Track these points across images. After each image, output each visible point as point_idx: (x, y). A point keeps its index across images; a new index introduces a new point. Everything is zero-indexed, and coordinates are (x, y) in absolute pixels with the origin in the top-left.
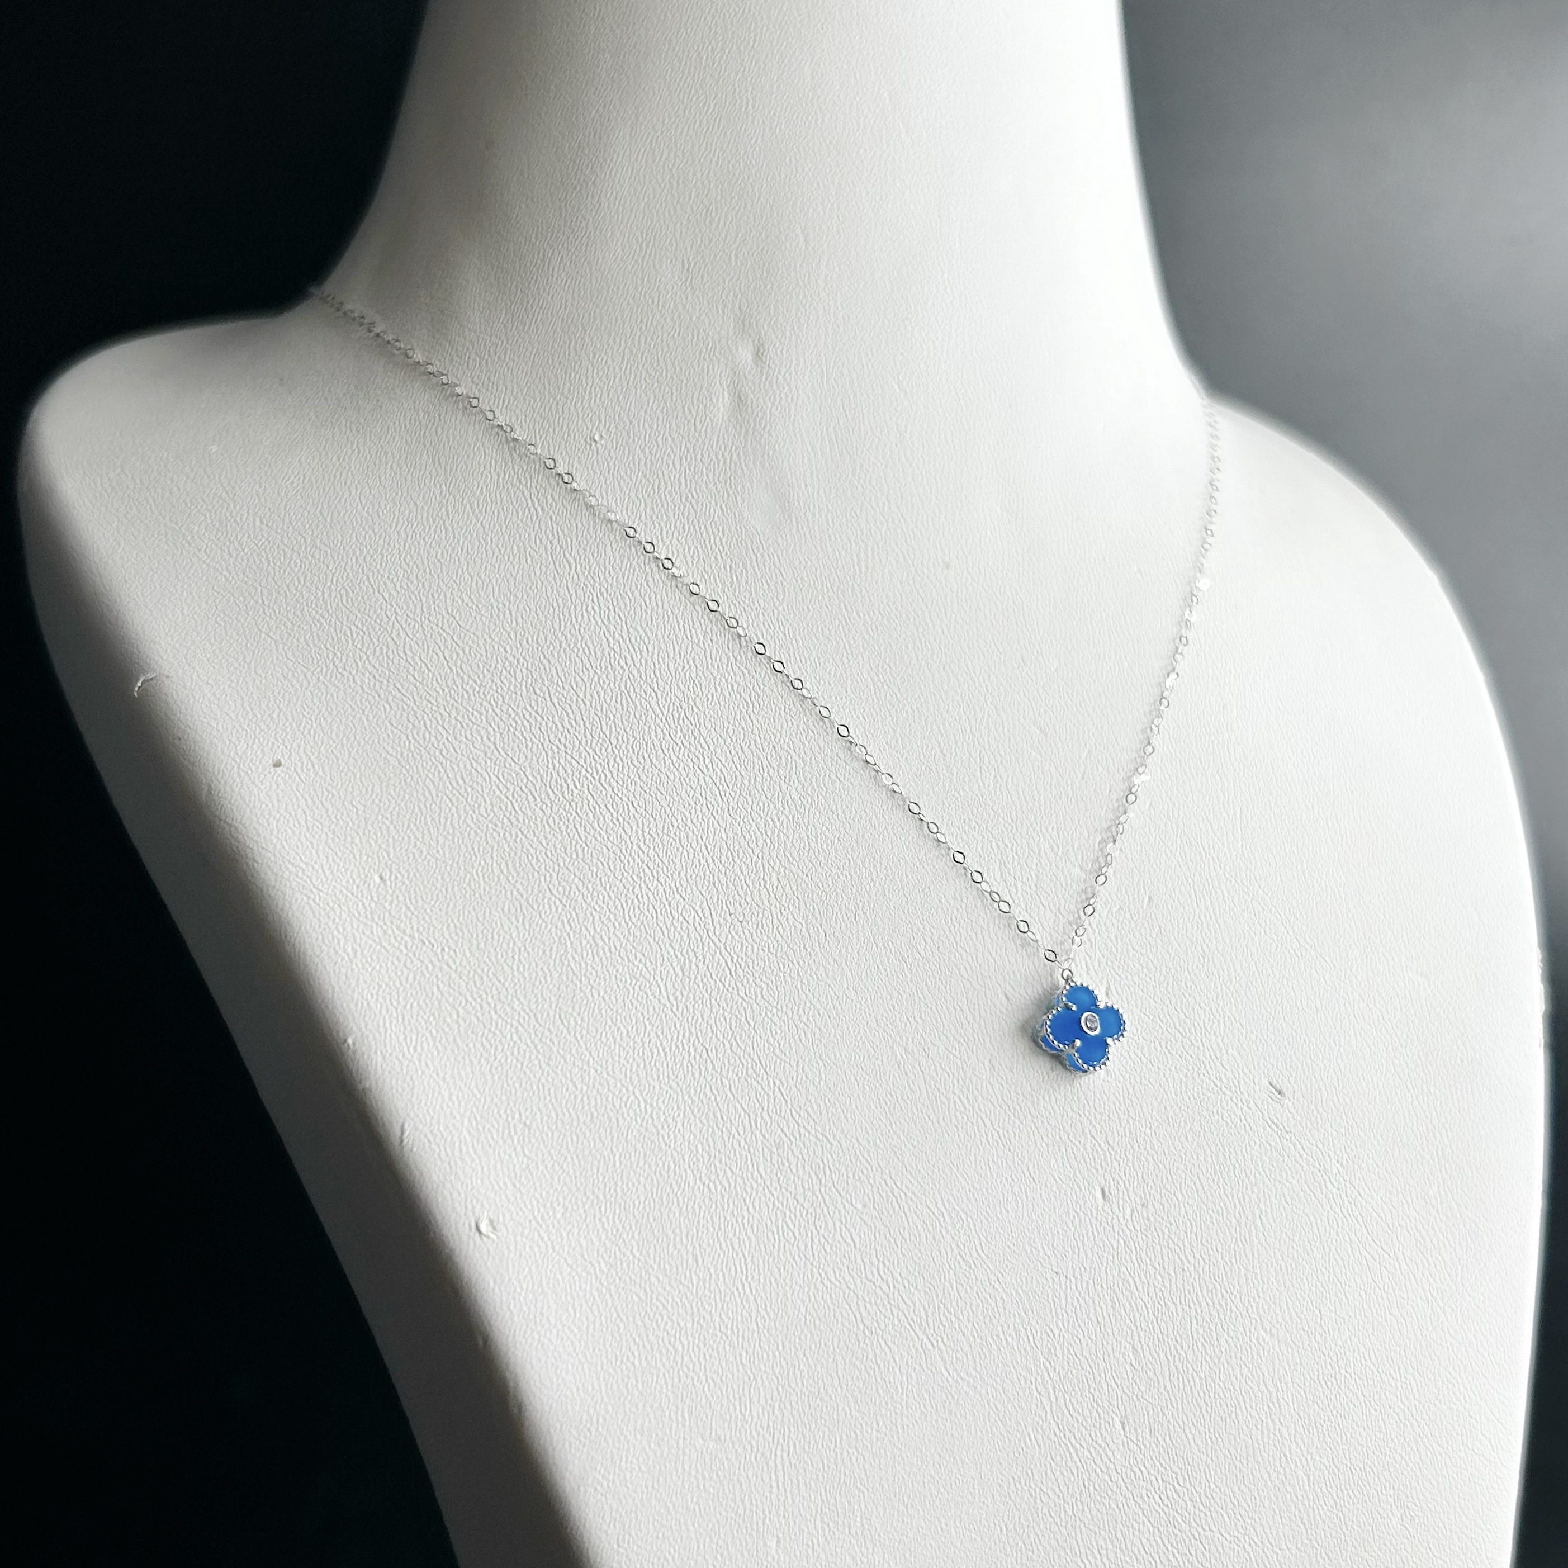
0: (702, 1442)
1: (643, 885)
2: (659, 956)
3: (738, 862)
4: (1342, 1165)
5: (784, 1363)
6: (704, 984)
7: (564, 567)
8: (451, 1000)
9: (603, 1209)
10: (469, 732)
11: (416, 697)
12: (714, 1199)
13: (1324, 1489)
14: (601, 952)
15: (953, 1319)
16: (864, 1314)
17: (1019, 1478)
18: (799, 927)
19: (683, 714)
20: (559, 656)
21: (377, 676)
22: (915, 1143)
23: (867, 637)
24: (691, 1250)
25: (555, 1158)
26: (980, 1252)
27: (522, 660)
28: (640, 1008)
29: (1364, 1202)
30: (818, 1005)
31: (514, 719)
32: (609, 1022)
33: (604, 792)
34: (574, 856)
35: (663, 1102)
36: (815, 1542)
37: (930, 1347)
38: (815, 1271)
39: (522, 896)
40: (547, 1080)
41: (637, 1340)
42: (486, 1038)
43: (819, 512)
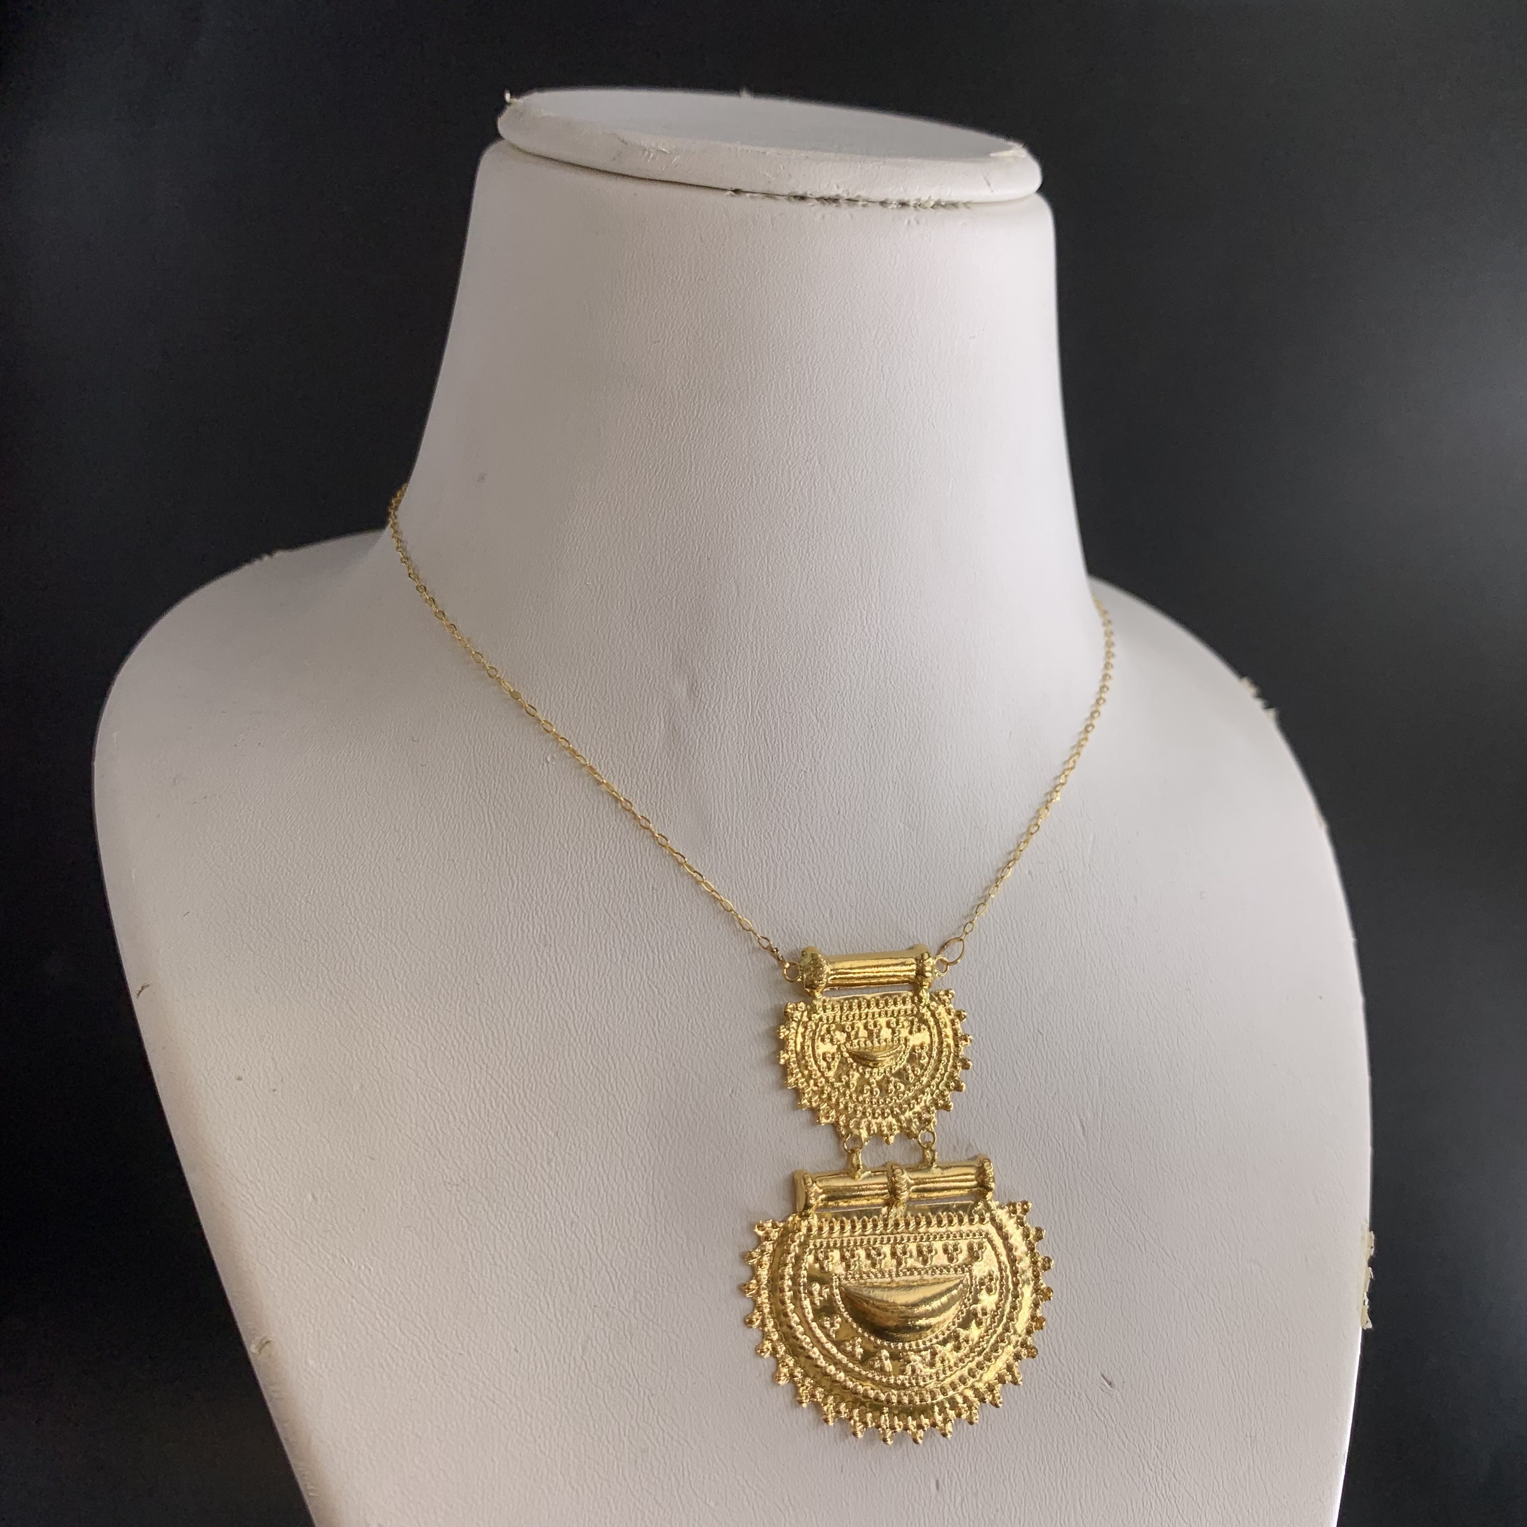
2: (550, 1274)
3: (630, 1179)
4: (1160, 1450)
7: (508, 884)
10: (405, 1050)
11: (363, 1014)
14: (499, 1270)
19: (595, 1033)
20: (492, 974)
27: (459, 977)
28: (527, 1324)
29: (1177, 1485)
31: (445, 1038)
33: (516, 1112)
34: (483, 1176)
35: (542, 1413)
40: (440, 1395)
43: (736, 833)
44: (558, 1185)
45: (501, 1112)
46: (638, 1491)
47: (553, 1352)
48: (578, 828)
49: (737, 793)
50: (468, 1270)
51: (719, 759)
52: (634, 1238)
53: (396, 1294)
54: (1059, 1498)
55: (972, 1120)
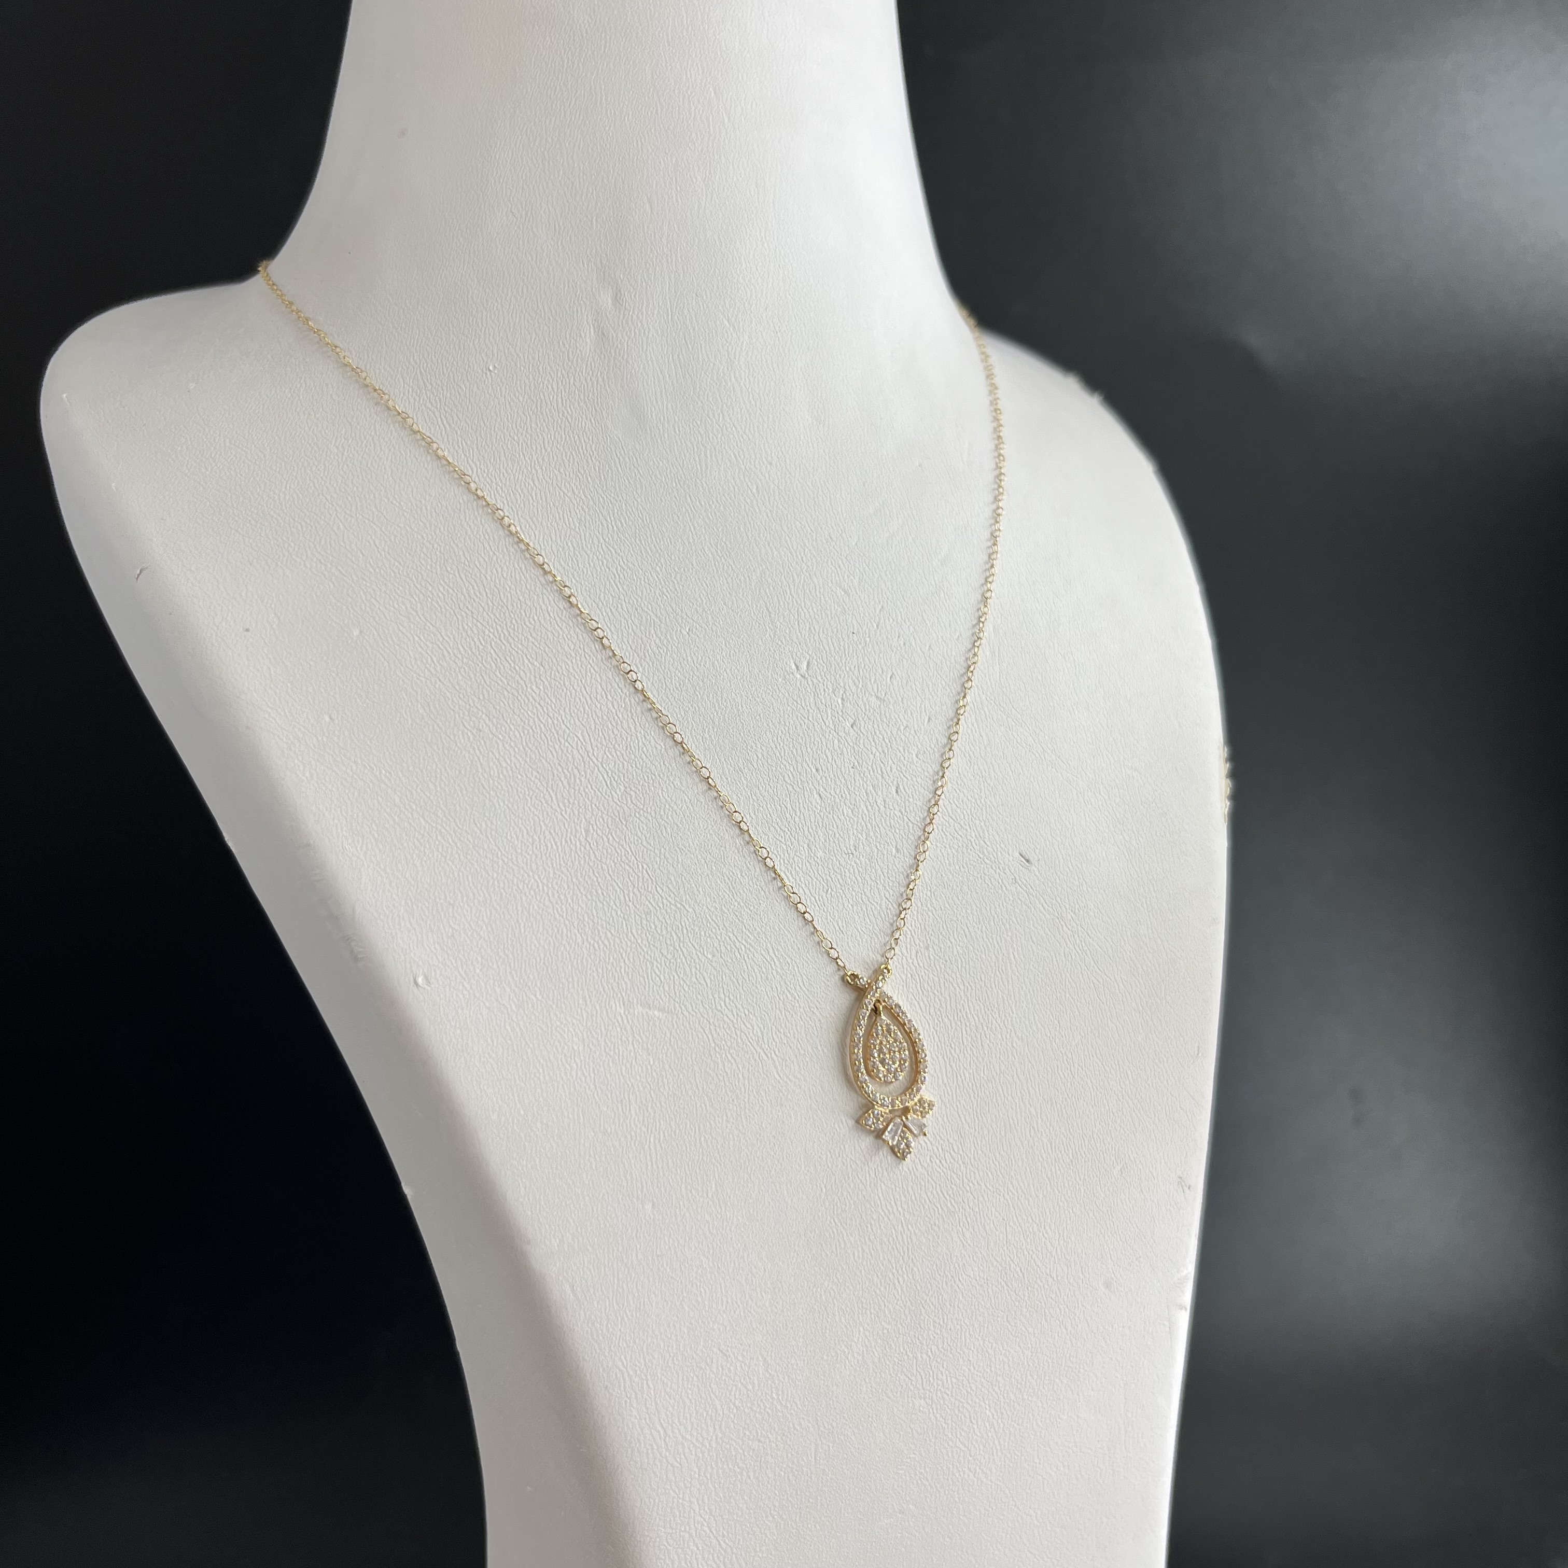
0: (592, 1133)
1: (536, 719)
2: (550, 773)
3: (610, 699)
4: (1075, 913)
5: (654, 1074)
6: (586, 793)
8: (388, 810)
9: (512, 965)
10: (396, 603)
11: (354, 577)
12: (598, 953)
13: (1063, 1152)
14: (505, 771)
15: (783, 1037)
16: (715, 1036)
17: (834, 1151)
18: (659, 748)
21: (323, 561)
22: (752, 908)
23: (707, 521)
24: (581, 992)
25: (473, 927)
26: (802, 986)
28: (536, 812)
29: (1091, 940)
30: (675, 807)
31: (431, 592)
32: (512, 823)
33: (503, 647)
34: (481, 698)
35: (557, 883)
36: (681, 1203)
37: (765, 1058)
38: (677, 1005)
39: (441, 729)
40: (465, 869)
41: (542, 1061)
42: (417, 840)
43: (668, 422)
44: (548, 704)
45: (489, 647)
46: (645, 945)
47: (560, 834)
48: (526, 424)
49: (665, 388)
50: (477, 771)
51: (647, 359)
52: (619, 745)
53: (417, 792)
54: (996, 953)
55: (893, 655)
